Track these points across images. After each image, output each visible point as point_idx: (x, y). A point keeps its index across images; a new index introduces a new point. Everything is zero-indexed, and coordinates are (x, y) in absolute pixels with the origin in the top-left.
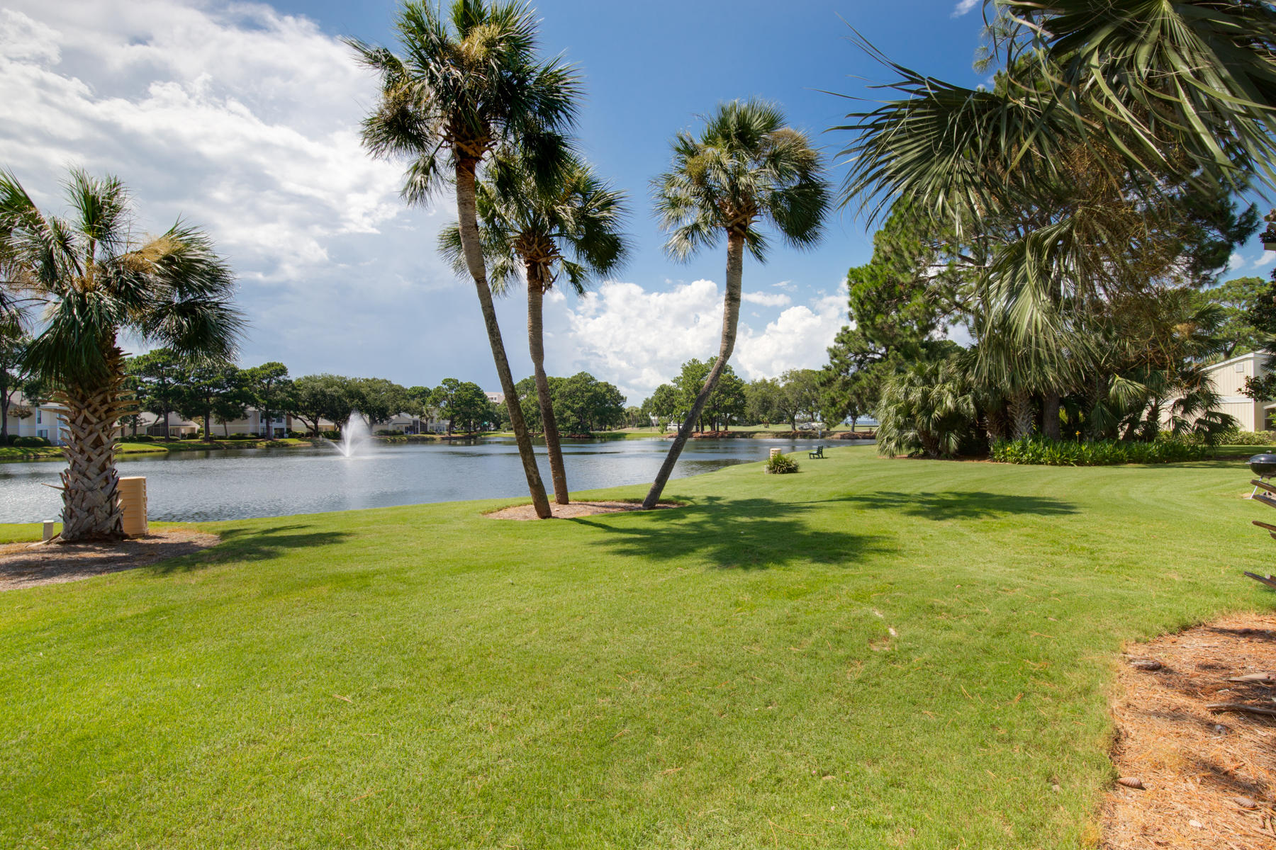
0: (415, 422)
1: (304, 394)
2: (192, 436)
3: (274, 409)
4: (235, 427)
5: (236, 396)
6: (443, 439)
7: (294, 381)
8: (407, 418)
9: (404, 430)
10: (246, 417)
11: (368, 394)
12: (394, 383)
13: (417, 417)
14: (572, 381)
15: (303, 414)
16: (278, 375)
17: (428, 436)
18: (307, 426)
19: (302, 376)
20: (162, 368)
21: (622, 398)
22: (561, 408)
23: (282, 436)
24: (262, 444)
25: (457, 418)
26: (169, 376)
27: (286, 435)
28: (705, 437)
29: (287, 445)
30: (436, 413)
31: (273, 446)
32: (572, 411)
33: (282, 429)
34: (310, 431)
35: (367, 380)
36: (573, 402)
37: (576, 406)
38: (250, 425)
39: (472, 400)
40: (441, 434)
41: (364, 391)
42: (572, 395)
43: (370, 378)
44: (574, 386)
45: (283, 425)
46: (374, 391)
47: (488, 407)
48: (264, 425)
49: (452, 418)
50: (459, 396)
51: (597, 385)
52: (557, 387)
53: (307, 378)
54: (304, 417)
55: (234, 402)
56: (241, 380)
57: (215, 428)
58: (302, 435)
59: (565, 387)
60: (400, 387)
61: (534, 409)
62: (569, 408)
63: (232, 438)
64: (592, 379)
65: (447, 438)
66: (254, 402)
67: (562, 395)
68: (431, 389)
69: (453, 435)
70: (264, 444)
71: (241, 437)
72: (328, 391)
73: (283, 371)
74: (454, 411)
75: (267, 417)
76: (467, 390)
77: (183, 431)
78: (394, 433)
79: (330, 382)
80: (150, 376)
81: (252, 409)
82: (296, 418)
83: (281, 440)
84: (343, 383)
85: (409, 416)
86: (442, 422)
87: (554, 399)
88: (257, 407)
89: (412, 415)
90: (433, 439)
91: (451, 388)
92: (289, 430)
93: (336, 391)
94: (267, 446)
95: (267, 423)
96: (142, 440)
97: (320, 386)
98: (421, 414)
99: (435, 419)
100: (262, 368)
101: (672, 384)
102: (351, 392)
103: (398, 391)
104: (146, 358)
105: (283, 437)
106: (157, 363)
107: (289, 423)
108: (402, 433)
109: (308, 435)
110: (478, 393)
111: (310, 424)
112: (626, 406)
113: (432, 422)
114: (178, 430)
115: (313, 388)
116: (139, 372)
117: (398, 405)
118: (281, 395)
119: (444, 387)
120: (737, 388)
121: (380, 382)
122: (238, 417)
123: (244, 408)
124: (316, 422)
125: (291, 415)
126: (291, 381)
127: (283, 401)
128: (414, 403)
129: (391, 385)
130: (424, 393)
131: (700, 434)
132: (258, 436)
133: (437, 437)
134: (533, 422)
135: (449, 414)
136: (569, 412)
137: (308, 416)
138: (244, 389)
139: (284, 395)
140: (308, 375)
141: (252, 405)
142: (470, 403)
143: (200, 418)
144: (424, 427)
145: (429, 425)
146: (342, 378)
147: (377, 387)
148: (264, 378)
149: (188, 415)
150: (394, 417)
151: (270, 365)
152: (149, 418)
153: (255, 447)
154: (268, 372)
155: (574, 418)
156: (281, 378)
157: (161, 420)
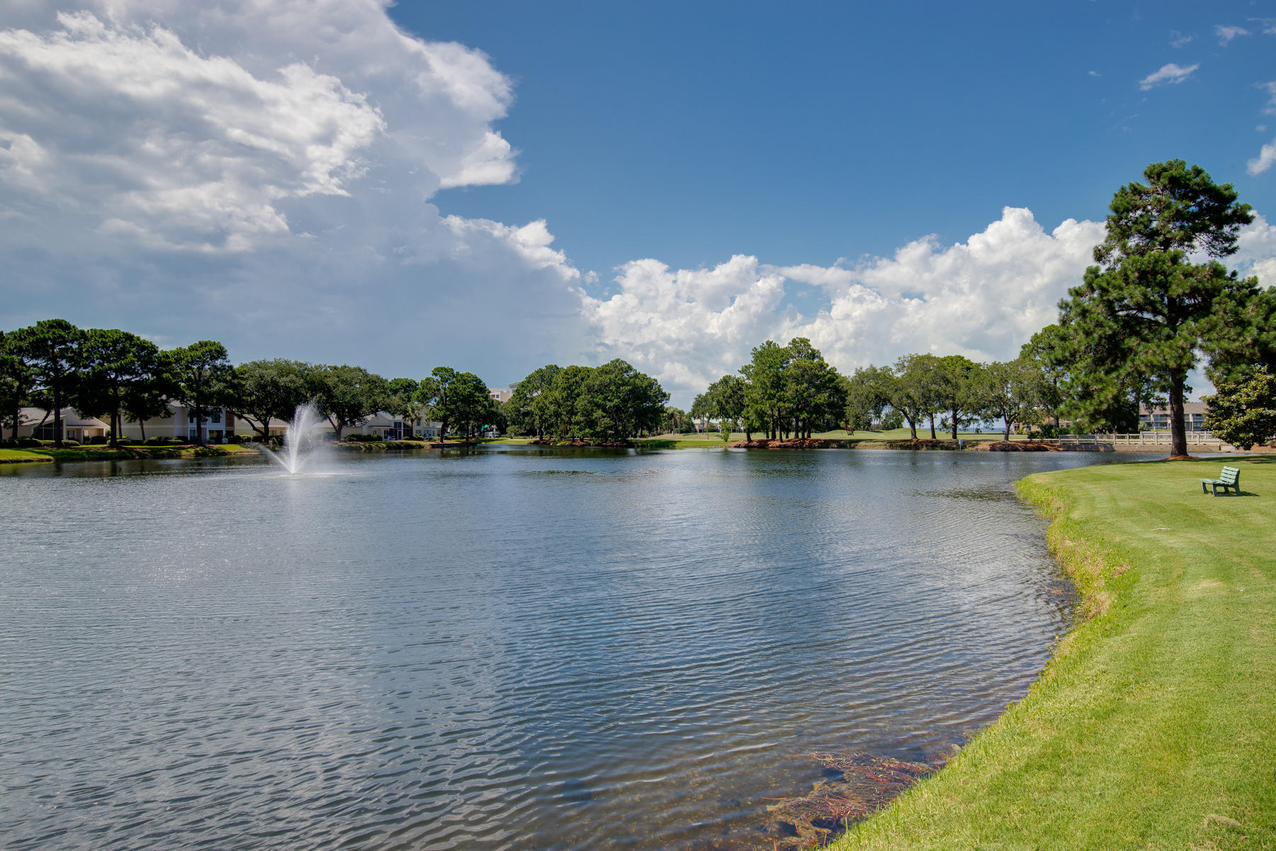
0: (397, 424)
1: (249, 384)
2: (98, 439)
3: (207, 404)
4: (154, 428)
5: (153, 385)
6: (433, 446)
7: (236, 366)
8: (386, 418)
9: (383, 435)
10: (169, 414)
11: (336, 386)
12: (371, 372)
13: (399, 418)
14: (604, 371)
15: (250, 412)
16: (213, 358)
17: (414, 442)
18: (255, 429)
19: (248, 361)
20: (53, 347)
21: (664, 395)
22: (589, 407)
23: (218, 441)
24: (189, 452)
25: (451, 419)
26: (63, 357)
27: (225, 440)
28: (785, 447)
29: (224, 454)
30: (424, 414)
31: (204, 455)
32: (604, 410)
33: (220, 432)
34: (260, 435)
35: (335, 368)
36: (605, 399)
37: (609, 404)
38: (175, 425)
39: (471, 395)
40: (430, 440)
41: (330, 382)
42: (603, 389)
43: (339, 366)
44: (606, 379)
45: (222, 426)
46: (344, 382)
47: (492, 405)
48: (194, 426)
49: (444, 419)
50: (454, 391)
51: (636, 376)
52: (582, 379)
53: (255, 363)
54: (251, 417)
55: (151, 394)
56: (161, 364)
57: (129, 429)
58: (248, 440)
59: (595, 379)
60: (378, 377)
61: (552, 408)
62: (598, 406)
63: (151, 443)
64: (630, 368)
65: (437, 446)
66: (179, 395)
67: (590, 390)
68: (418, 381)
69: (446, 442)
70: (192, 451)
71: (163, 441)
72: (283, 381)
73: (220, 353)
74: (448, 410)
75: (197, 415)
76: (465, 382)
77: (86, 433)
78: (369, 438)
79: (285, 370)
80: (37, 357)
81: (175, 404)
82: (240, 417)
83: (216, 447)
84: (302, 372)
85: (388, 417)
86: (432, 424)
87: (578, 395)
88: (182, 401)
89: (393, 414)
90: (421, 447)
91: (444, 380)
92: (230, 433)
93: (292, 381)
94: (197, 454)
95: (199, 424)
96: (24, 444)
97: (271, 374)
98: (405, 413)
99: (423, 421)
100: (192, 349)
101: (739, 375)
102: (313, 383)
103: (375, 383)
104: (31, 332)
105: (221, 443)
106: (45, 340)
107: (230, 423)
108: (379, 439)
109: (256, 439)
110: (479, 387)
111: (259, 425)
112: (670, 405)
113: (419, 424)
114: (79, 431)
115: (262, 377)
116: (20, 351)
117: (374, 401)
118: (217, 386)
119: (435, 378)
120: (831, 380)
121: (351, 370)
122: (156, 414)
123: (164, 402)
124: (266, 424)
125: (233, 413)
126: (231, 367)
127: (220, 393)
128: (395, 400)
129: (366, 375)
130: (409, 387)
131: (778, 443)
132: (184, 440)
133: (426, 443)
134: (551, 425)
135: (441, 414)
136: (600, 412)
137: (256, 415)
138: (165, 375)
139: (221, 386)
140: (257, 360)
141: (176, 398)
142: (469, 399)
143: (106, 416)
144: (409, 433)
145: (415, 428)
146: (301, 365)
147: (346, 376)
148: (193, 362)
149: (89, 411)
150: (370, 418)
151: (202, 345)
152: (33, 416)
153: (179, 457)
154: (199, 353)
155: (607, 420)
156: (218, 362)
157: (52, 418)
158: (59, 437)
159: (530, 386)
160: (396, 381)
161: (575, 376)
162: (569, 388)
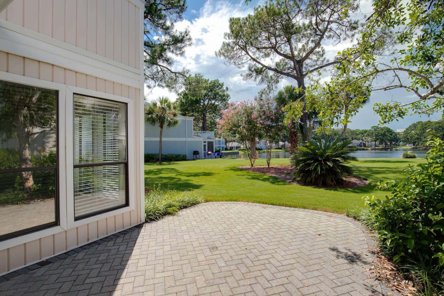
0: (361, 143)
6: (372, 149)
8: (357, 141)
9: (356, 146)
13: (361, 141)
17: (365, 148)
25: (378, 141)
30: (369, 140)
39: (384, 134)
40: (371, 147)
50: (378, 133)
65: (373, 149)
68: (366, 130)
69: (376, 148)
74: (377, 138)
86: (372, 143)
89: (359, 140)
90: (367, 149)
91: (375, 130)
98: (363, 140)
113: (368, 143)
117: (353, 137)
119: (372, 129)
128: (359, 136)
129: (350, 130)
133: (369, 148)
135: (374, 140)
144: (364, 145)
157: (284, 143)
158: (285, 147)
159: (410, 129)
160: (362, 130)
161: (426, 125)
162: (423, 129)
